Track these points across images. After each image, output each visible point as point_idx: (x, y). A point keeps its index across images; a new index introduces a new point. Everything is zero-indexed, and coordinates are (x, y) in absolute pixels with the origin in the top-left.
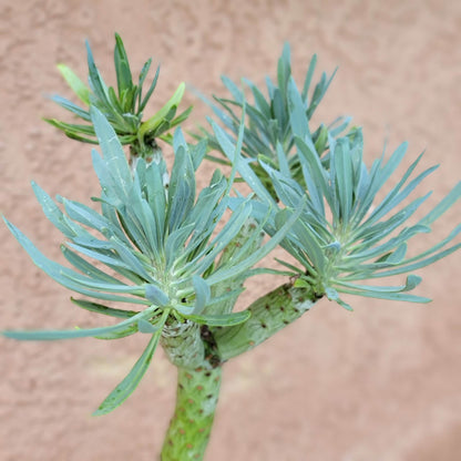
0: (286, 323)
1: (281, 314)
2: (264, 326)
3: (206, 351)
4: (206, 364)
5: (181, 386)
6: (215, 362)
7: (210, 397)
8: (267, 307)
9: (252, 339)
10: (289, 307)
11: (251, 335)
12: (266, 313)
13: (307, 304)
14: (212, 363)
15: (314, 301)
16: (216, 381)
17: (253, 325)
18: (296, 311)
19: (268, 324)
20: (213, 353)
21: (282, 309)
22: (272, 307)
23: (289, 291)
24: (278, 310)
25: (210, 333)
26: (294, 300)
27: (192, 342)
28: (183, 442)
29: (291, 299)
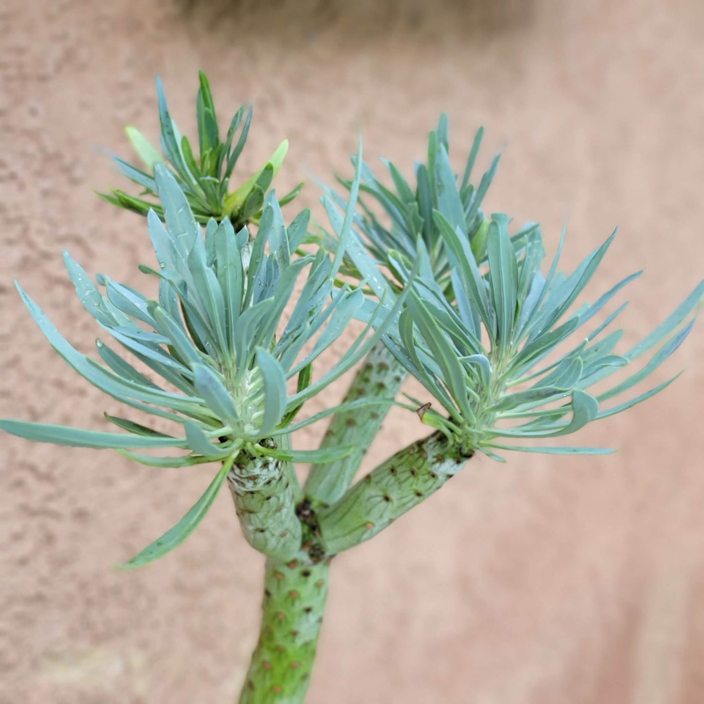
0: (419, 494)
1: (411, 480)
2: (387, 499)
3: (304, 536)
4: (304, 557)
5: (267, 593)
6: (317, 554)
7: (308, 610)
8: (393, 470)
9: (371, 518)
10: (423, 471)
11: (368, 513)
12: (391, 479)
13: (448, 466)
14: (312, 556)
15: (458, 462)
16: (318, 585)
17: (371, 497)
18: (433, 476)
19: (393, 496)
20: (315, 542)
21: (413, 473)
22: (399, 470)
23: (424, 446)
24: (408, 474)
25: (312, 512)
26: (430, 459)
27: (279, 509)
28: (268, 683)
29: (425, 459)
